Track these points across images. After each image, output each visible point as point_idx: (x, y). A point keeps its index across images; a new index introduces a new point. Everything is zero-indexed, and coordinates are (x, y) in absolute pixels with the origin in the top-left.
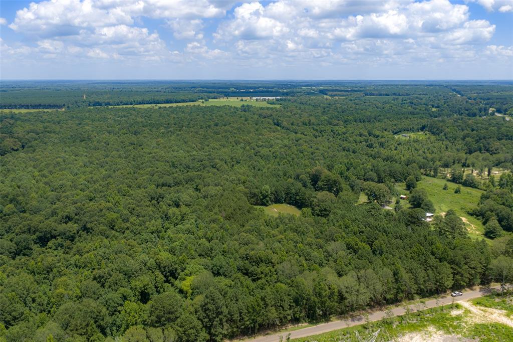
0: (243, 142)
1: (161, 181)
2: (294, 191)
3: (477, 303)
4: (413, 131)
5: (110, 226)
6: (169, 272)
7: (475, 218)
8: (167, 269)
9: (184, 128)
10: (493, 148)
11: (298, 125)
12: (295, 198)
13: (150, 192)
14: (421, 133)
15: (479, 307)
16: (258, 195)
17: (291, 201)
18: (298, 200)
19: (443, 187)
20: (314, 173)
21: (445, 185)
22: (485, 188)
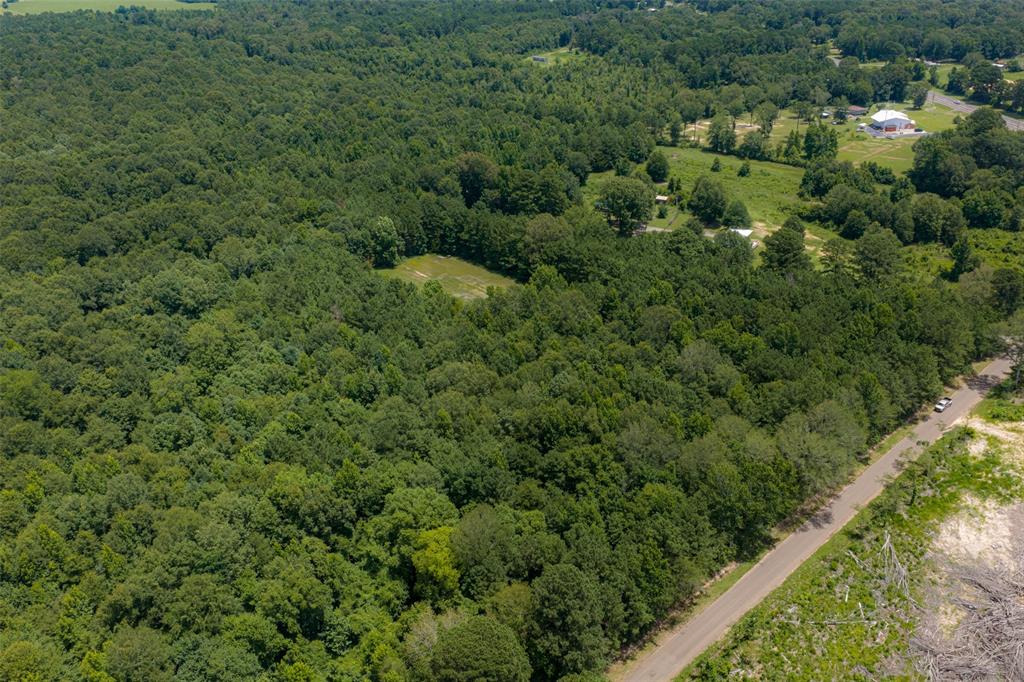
0: (210, 103)
1: (74, 241)
2: (449, 221)
3: (994, 417)
4: (548, 47)
5: (21, 414)
6: (328, 523)
7: (819, 225)
8: (322, 518)
9: (15, 79)
10: (740, 73)
11: (304, 50)
12: (458, 239)
13: (74, 282)
14: (564, 50)
15: (1001, 425)
16: (367, 243)
17: (447, 246)
18: (466, 241)
19: (711, 166)
20: (466, 168)
21: (717, 162)
22: (784, 159)
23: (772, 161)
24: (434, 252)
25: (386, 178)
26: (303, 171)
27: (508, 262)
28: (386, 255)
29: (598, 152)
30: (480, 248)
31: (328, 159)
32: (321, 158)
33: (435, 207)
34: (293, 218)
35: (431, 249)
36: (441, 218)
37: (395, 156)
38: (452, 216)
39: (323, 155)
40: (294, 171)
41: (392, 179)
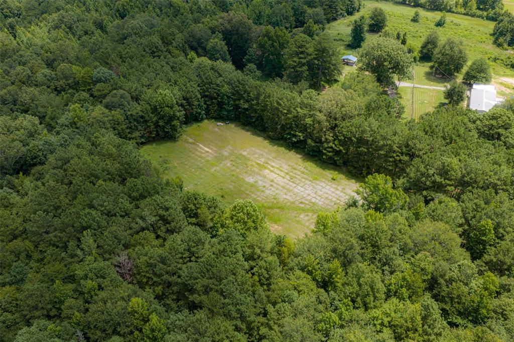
12: (237, 106)
16: (147, 118)
17: (226, 113)
18: (247, 109)
19: (411, 18)
20: (229, 27)
21: (417, 15)
22: (463, 10)
23: (453, 12)
24: (212, 118)
25: (156, 39)
26: (79, 28)
27: (295, 136)
28: (168, 129)
29: (326, 7)
30: (260, 118)
31: (101, 14)
32: (93, 13)
33: (211, 73)
34: (69, 84)
35: (209, 116)
36: (218, 85)
37: (157, 10)
38: (229, 83)
39: (97, 10)
40: (70, 28)
41: (162, 39)
